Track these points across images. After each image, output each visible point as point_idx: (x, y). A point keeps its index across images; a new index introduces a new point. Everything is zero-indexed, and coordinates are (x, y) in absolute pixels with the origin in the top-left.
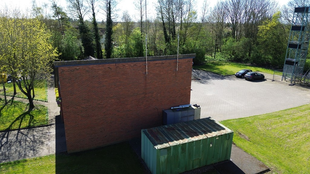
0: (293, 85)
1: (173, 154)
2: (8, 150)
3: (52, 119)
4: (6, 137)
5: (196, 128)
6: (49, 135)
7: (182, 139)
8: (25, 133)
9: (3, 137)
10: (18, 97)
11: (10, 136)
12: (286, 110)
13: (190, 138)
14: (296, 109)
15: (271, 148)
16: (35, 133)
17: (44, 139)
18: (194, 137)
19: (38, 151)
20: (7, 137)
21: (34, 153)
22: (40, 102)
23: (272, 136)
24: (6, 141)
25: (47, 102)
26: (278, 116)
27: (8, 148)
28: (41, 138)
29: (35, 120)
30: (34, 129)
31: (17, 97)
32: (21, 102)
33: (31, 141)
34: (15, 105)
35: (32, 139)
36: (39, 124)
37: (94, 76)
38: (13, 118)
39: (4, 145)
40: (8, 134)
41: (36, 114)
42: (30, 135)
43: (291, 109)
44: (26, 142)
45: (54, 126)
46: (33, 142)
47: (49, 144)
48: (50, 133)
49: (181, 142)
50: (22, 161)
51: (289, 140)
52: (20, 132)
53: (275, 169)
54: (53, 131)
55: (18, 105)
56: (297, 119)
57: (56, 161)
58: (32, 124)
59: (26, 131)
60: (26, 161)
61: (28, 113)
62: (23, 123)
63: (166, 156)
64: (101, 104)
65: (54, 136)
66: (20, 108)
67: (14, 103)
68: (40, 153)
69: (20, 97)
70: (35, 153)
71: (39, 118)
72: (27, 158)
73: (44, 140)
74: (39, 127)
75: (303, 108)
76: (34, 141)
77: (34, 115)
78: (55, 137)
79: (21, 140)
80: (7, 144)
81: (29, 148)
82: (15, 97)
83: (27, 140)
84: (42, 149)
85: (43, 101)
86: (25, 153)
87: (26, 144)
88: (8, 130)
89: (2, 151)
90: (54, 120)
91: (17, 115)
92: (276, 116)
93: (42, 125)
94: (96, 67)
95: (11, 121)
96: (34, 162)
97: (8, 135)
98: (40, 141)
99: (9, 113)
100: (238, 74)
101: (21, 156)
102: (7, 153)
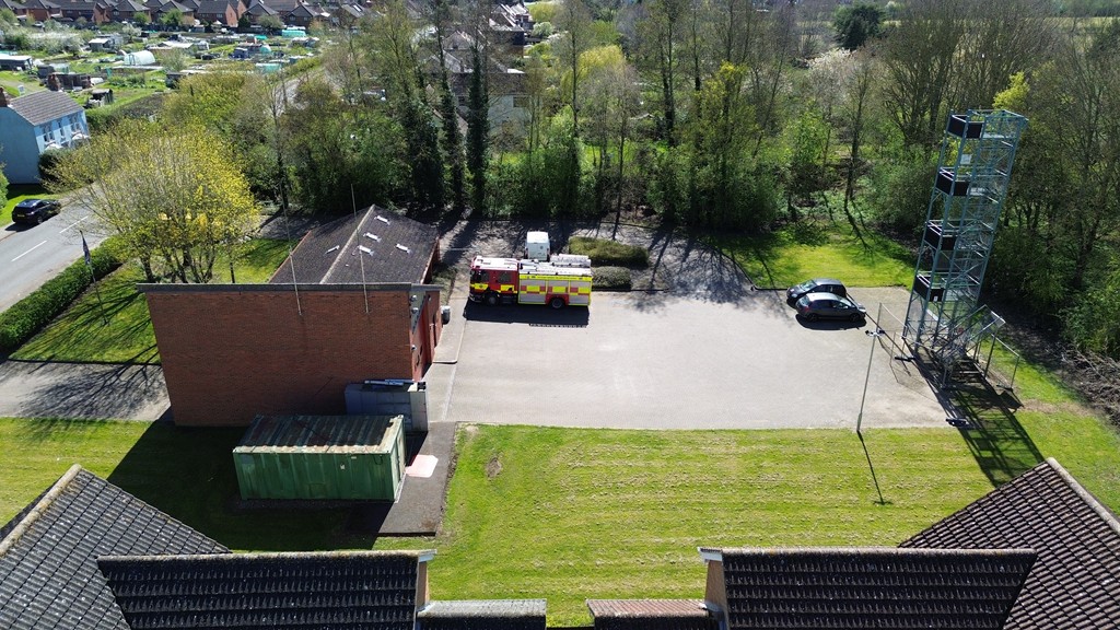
1: (266, 466)
5: (342, 431)
7: (290, 445)
13: (305, 447)
18: (313, 446)
40: (126, 369)
49: (285, 449)
52: (143, 368)
53: (449, 536)
57: (144, 434)
59: (152, 370)
64: (221, 355)
68: (136, 414)
70: (129, 413)
79: (133, 384)
80: (111, 387)
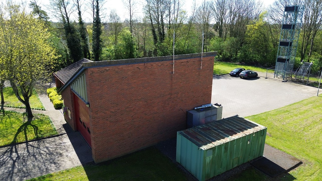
0: (286, 81)
1: (217, 154)
2: (24, 166)
3: (60, 129)
4: (14, 151)
5: (230, 126)
6: (64, 146)
7: (223, 138)
8: (36, 145)
9: (11, 152)
10: (8, 107)
11: (19, 150)
12: (290, 105)
13: (230, 137)
14: (298, 104)
15: (294, 142)
16: (48, 145)
17: (60, 150)
18: (233, 135)
19: (60, 164)
20: (16, 152)
21: (56, 166)
22: (36, 110)
23: (290, 130)
24: (17, 156)
25: (45, 110)
26: (286, 111)
27: (22, 163)
28: (57, 150)
29: (41, 131)
30: (43, 140)
31: (6, 106)
32: (14, 112)
33: (47, 153)
34: (8, 115)
35: (47, 152)
36: (48, 135)
37: (123, 78)
38: (14, 130)
39: (17, 160)
40: (15, 147)
41: (38, 124)
42: (42, 148)
43: (295, 103)
44: (41, 155)
45: (65, 136)
46: (49, 154)
47: (69, 155)
48: (64, 143)
49: (224, 141)
50: (47, 177)
51: (306, 133)
52: (28, 144)
53: (306, 161)
54: (67, 141)
55: (12, 115)
56: (304, 113)
57: (86, 172)
58: (40, 136)
59: (36, 143)
60: (51, 176)
61: (29, 123)
62: (28, 135)
63: (211, 157)
64: (129, 107)
65: (71, 147)
66: (17, 119)
67: (7, 113)
68: (63, 165)
69: (11, 107)
70: (58, 167)
71: (43, 127)
72: (52, 173)
73: (61, 152)
74: (49, 137)
75: (305, 102)
76: (51, 154)
77: (36, 125)
78: (73, 147)
79: (34, 153)
80: (20, 159)
81: (48, 162)
82: (5, 106)
83: (42, 153)
84: (63, 161)
85: (40, 110)
86: (46, 167)
87: (42, 158)
88: (14, 144)
89: (17, 167)
90: (63, 129)
91: (16, 126)
92: (285, 112)
93: (52, 135)
94: (125, 67)
95: (13, 133)
96: (62, 176)
97: (16, 149)
98: (57, 153)
99: (6, 124)
100: (232, 73)
101: (43, 171)
102: (24, 169)
